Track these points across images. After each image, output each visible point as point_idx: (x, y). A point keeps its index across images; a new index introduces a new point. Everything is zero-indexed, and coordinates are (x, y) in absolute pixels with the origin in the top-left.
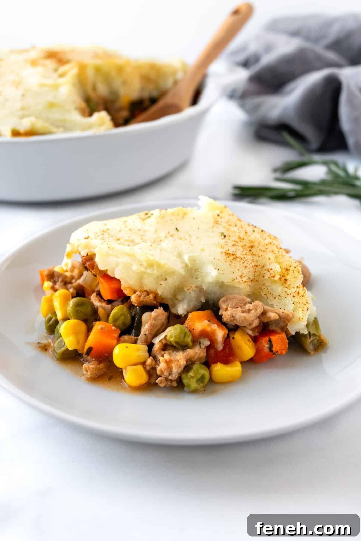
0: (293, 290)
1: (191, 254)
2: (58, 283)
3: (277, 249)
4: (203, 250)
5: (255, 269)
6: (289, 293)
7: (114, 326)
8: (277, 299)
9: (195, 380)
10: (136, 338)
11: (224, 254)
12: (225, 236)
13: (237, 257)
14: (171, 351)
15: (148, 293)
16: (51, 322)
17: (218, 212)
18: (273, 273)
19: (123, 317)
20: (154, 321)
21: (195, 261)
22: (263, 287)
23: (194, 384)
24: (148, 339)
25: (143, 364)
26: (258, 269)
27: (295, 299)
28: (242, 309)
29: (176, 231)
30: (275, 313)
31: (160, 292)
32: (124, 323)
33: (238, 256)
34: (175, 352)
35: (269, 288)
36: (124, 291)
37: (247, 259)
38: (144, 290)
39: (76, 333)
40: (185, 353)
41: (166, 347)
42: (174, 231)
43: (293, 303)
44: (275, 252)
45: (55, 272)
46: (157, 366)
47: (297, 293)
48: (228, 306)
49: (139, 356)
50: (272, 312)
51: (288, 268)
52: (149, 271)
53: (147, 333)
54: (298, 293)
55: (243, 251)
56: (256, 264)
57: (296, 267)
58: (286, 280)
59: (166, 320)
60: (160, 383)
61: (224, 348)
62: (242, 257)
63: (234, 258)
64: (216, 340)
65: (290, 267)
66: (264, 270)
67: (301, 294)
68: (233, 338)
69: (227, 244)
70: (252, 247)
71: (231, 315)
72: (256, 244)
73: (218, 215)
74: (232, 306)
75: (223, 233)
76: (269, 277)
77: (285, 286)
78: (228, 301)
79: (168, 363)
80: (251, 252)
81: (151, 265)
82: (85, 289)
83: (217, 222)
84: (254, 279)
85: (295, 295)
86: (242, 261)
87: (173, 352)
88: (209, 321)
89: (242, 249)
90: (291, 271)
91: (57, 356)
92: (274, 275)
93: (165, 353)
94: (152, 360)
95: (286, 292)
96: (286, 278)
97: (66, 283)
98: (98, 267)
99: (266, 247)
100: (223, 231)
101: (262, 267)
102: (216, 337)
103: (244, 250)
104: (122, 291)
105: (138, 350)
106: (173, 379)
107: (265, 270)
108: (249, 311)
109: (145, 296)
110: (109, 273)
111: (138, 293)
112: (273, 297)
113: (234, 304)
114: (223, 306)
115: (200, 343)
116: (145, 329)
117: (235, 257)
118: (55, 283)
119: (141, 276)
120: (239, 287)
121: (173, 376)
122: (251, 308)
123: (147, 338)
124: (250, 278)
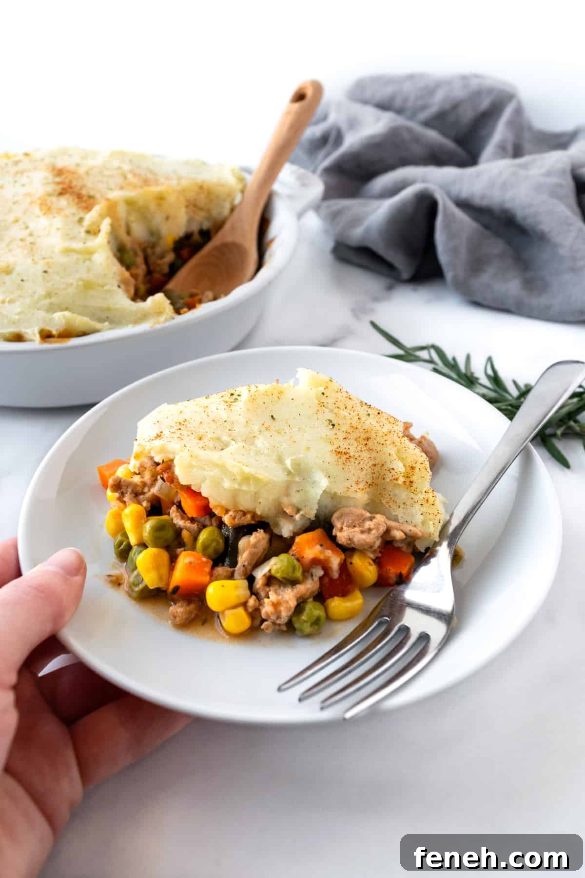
0: (421, 496)
1: (294, 457)
2: (126, 495)
3: (399, 440)
4: (308, 448)
5: (374, 469)
6: (416, 501)
7: (204, 555)
8: (401, 509)
9: (309, 624)
10: (231, 570)
11: (334, 454)
12: (333, 425)
13: (350, 456)
14: (277, 587)
15: (244, 514)
16: (122, 547)
17: (322, 389)
18: (395, 474)
19: (214, 544)
20: (253, 549)
21: (299, 465)
22: (384, 493)
23: (307, 629)
24: (248, 570)
25: (244, 605)
26: (376, 469)
27: (424, 508)
28: (361, 529)
29: (272, 420)
30: (401, 532)
31: (259, 512)
32: (216, 551)
33: (351, 454)
34: (282, 588)
35: (391, 494)
36: (213, 510)
37: (364, 458)
38: (239, 509)
39: (157, 567)
40: (295, 591)
41: (270, 580)
42: (269, 421)
43: (422, 514)
44: (396, 443)
45: (122, 481)
46: (261, 607)
47: (425, 500)
48: (343, 524)
49: (238, 597)
50: (398, 529)
51: (414, 465)
52: (244, 488)
53: (246, 563)
54: (427, 501)
55: (358, 446)
56: (374, 463)
57: (423, 462)
58: (411, 482)
59: (267, 543)
60: (267, 629)
61: (341, 575)
62: (357, 456)
63: (347, 458)
64: (331, 568)
65: (416, 463)
66: (384, 470)
67: (431, 502)
68: (351, 563)
69: (336, 437)
70: (368, 439)
71: (348, 537)
72: (373, 435)
73: (323, 394)
74: (348, 524)
75: (330, 421)
76: (391, 480)
77: (411, 490)
78: (343, 517)
79: (276, 605)
80: (368, 447)
81: (247, 479)
82: (162, 501)
83: (322, 405)
84: (373, 483)
85: (424, 503)
86: (357, 462)
87: (280, 587)
88: (321, 545)
89: (355, 443)
90: (417, 470)
91: (134, 595)
92: (397, 476)
93: (270, 590)
94: (255, 601)
95: (412, 498)
96: (412, 479)
97: (137, 494)
98: (178, 479)
99: (386, 438)
100: (330, 416)
101: (381, 466)
102: (331, 565)
103: (359, 444)
104: (211, 509)
105: (237, 587)
106: (282, 623)
107: (386, 470)
108: (370, 530)
109: (241, 518)
110: (193, 488)
111: (231, 513)
112: (396, 506)
113: (350, 522)
114: (338, 524)
115: (312, 575)
116: (243, 558)
117: (347, 456)
118: (123, 494)
119: (235, 494)
120: (355, 498)
121: (282, 620)
122: (372, 526)
123: (246, 569)
124: (367, 483)
